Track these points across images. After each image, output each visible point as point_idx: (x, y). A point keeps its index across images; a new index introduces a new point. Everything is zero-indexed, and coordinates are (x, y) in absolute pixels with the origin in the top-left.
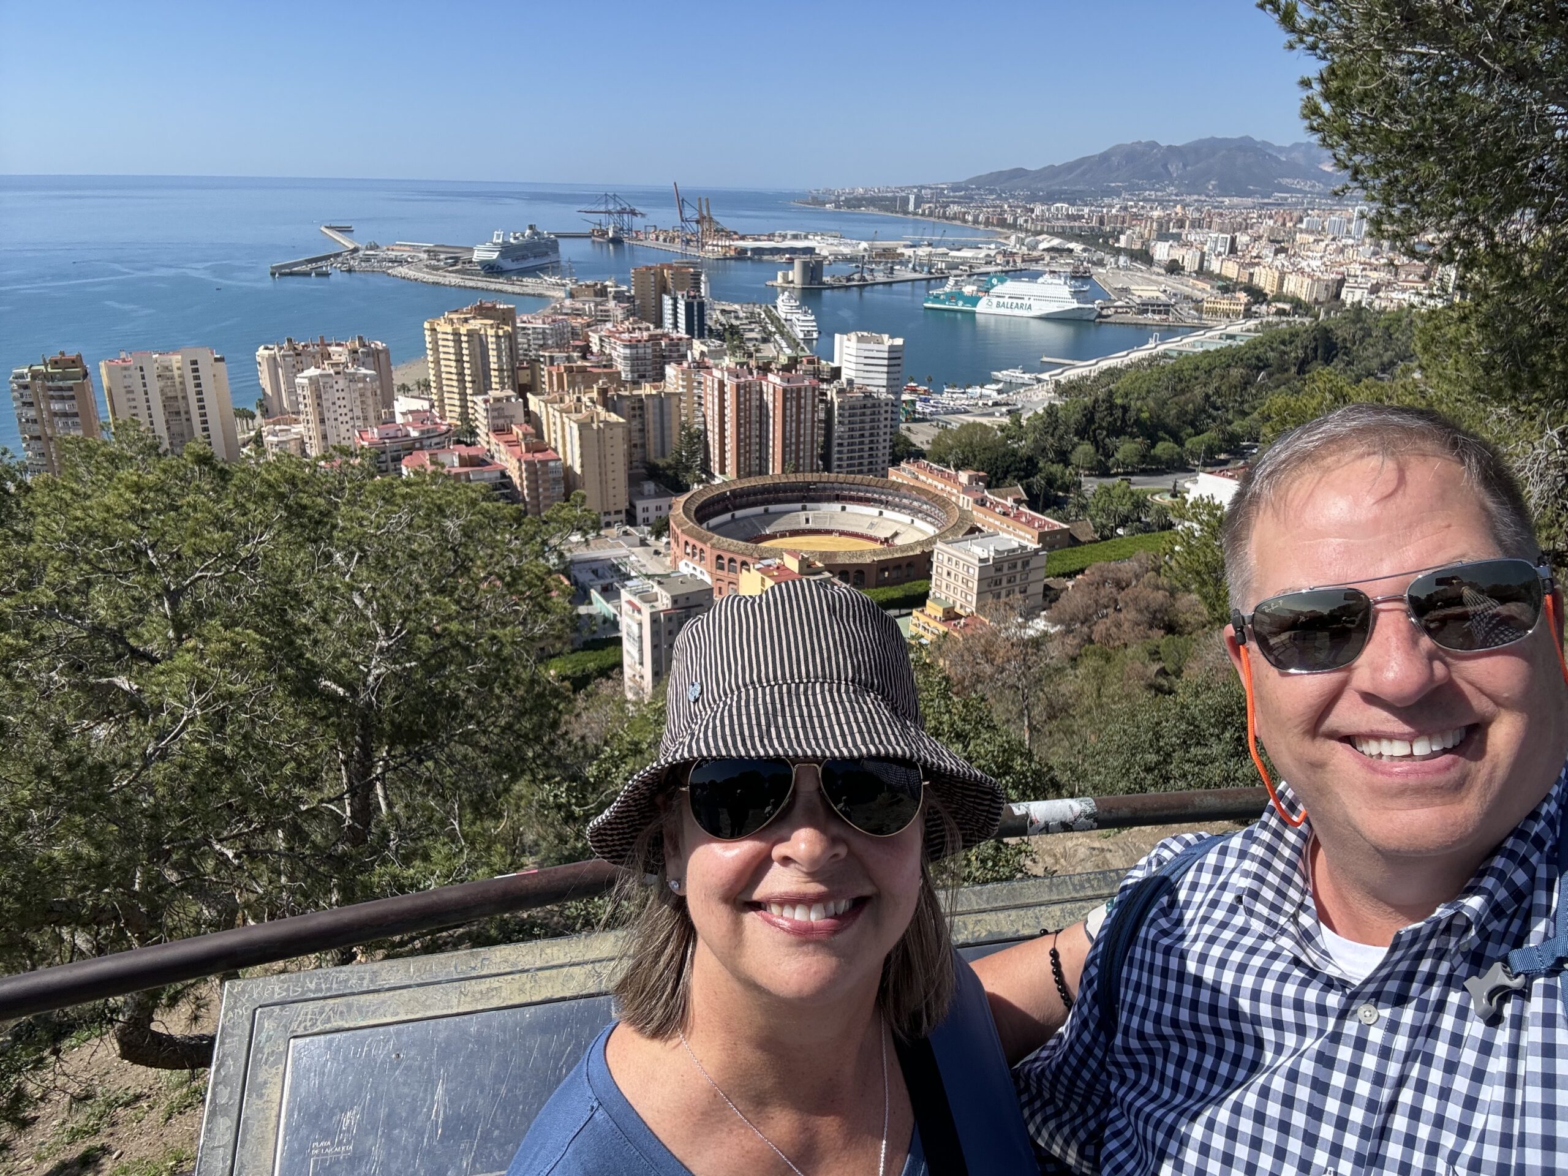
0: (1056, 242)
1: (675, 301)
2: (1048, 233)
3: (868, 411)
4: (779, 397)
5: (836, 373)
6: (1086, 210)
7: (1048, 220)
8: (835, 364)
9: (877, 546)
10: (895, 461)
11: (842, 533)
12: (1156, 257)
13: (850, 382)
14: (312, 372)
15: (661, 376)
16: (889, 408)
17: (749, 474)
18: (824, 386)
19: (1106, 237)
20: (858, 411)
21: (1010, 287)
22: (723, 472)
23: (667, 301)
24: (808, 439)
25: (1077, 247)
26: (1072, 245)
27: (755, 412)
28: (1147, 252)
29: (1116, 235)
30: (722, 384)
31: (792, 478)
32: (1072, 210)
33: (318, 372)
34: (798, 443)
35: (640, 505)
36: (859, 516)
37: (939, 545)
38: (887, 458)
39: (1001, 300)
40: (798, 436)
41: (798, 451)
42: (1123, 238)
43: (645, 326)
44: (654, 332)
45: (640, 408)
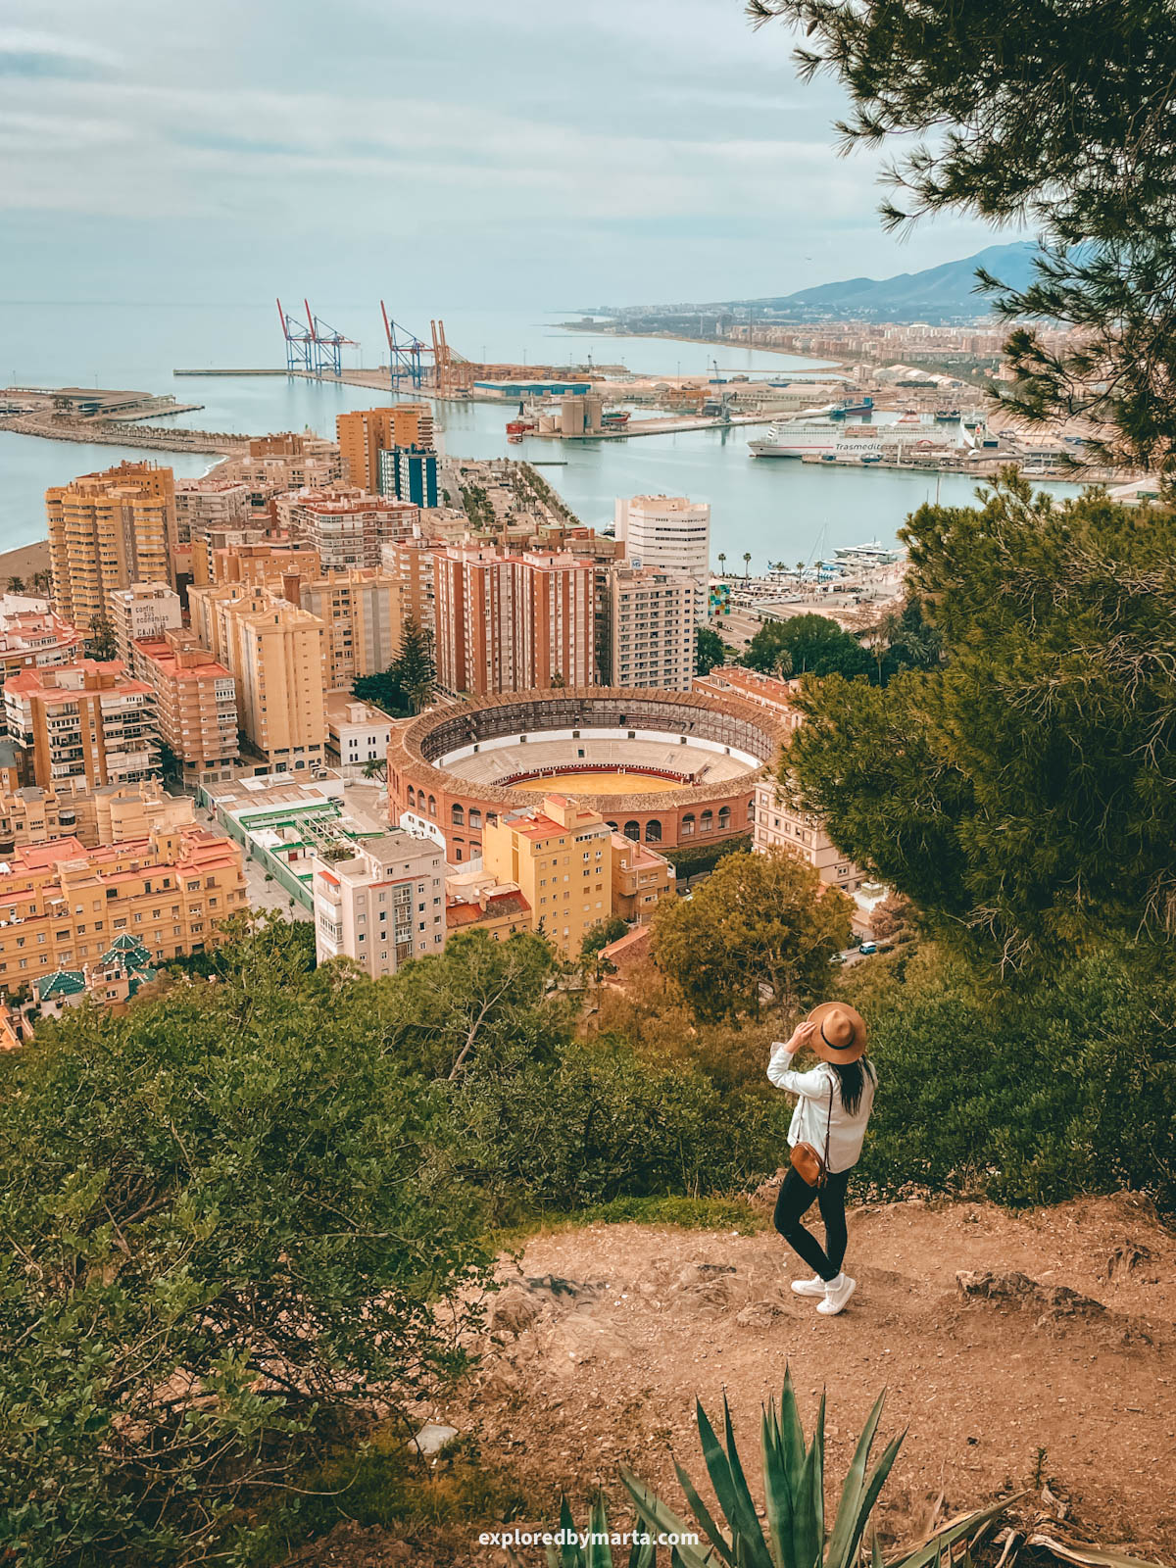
0: (914, 374)
1: (397, 456)
2: (903, 362)
3: (662, 602)
4: (539, 584)
5: (619, 550)
6: (953, 332)
7: (902, 345)
8: (618, 538)
9: (680, 786)
11: (630, 770)
13: (637, 561)
15: (375, 560)
20: (648, 603)
22: (462, 688)
23: (386, 459)
24: (581, 641)
25: (943, 380)
26: (935, 378)
30: (459, 567)
31: (560, 695)
32: (934, 332)
34: (566, 645)
36: (655, 745)
37: (762, 783)
40: (566, 636)
41: (566, 657)
43: (354, 490)
44: (365, 498)
45: (346, 602)
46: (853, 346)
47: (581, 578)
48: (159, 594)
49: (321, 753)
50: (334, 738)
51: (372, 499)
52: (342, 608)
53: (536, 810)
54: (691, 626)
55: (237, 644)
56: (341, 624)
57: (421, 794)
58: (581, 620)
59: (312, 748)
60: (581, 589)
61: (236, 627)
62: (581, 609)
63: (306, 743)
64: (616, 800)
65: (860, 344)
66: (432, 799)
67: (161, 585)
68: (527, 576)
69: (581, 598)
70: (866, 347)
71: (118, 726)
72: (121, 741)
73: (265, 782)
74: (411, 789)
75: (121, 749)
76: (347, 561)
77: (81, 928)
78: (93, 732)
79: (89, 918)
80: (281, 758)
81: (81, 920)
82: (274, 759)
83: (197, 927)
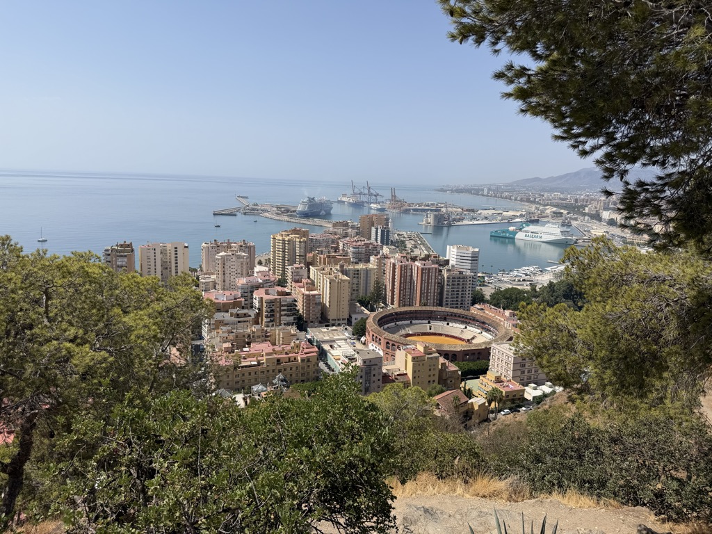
0: (554, 209)
1: (377, 229)
2: (550, 205)
3: (461, 280)
4: (420, 272)
5: (447, 262)
6: (569, 196)
7: (550, 200)
8: (447, 258)
9: (464, 343)
10: (473, 303)
11: (447, 336)
12: (603, 217)
13: (453, 266)
14: (223, 254)
15: (368, 261)
16: (471, 279)
17: (404, 306)
18: (441, 268)
19: (579, 207)
20: (456, 280)
21: (532, 228)
22: (392, 304)
23: (373, 230)
24: (432, 291)
25: (565, 212)
26: (562, 211)
27: (408, 278)
28: (599, 215)
29: (584, 207)
30: (394, 265)
31: (424, 308)
32: (562, 196)
33: (225, 254)
34: (427, 292)
35: (354, 317)
36: (456, 328)
37: (494, 345)
38: (470, 302)
39: (527, 234)
40: (428, 289)
41: (427, 296)
42: (587, 209)
43: (363, 239)
44: (366, 242)
45: (357, 274)
46: (532, 199)
47: (434, 271)
48: (301, 268)
49: (346, 321)
50: (350, 317)
51: (368, 242)
52: (356, 276)
53: (413, 346)
54: (471, 289)
55: (323, 285)
56: (355, 281)
57: (376, 337)
58: (433, 284)
59: (343, 319)
60: (434, 274)
61: (323, 279)
62: (433, 281)
63: (342, 317)
64: (441, 345)
65: (535, 199)
66: (380, 339)
67: (302, 265)
68: (416, 269)
69: (433, 277)
70: (537, 200)
71: (285, 308)
72: (286, 312)
73: (328, 329)
74: (373, 335)
75: (285, 315)
76: (359, 261)
77: (268, 371)
78: (278, 309)
79: (271, 368)
80: (333, 322)
81: (268, 368)
82: (331, 322)
83: (303, 374)
